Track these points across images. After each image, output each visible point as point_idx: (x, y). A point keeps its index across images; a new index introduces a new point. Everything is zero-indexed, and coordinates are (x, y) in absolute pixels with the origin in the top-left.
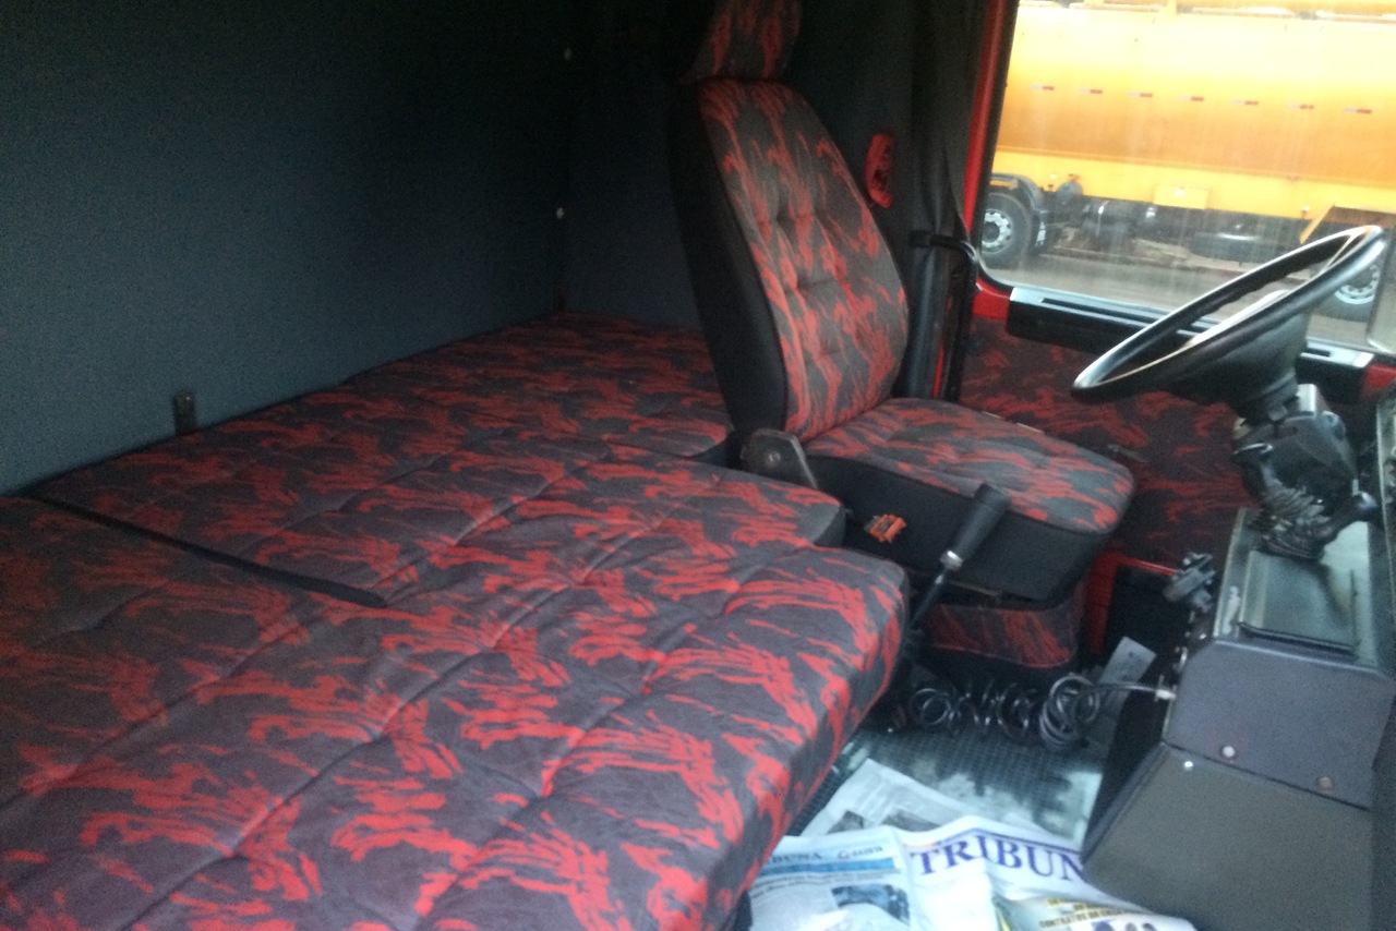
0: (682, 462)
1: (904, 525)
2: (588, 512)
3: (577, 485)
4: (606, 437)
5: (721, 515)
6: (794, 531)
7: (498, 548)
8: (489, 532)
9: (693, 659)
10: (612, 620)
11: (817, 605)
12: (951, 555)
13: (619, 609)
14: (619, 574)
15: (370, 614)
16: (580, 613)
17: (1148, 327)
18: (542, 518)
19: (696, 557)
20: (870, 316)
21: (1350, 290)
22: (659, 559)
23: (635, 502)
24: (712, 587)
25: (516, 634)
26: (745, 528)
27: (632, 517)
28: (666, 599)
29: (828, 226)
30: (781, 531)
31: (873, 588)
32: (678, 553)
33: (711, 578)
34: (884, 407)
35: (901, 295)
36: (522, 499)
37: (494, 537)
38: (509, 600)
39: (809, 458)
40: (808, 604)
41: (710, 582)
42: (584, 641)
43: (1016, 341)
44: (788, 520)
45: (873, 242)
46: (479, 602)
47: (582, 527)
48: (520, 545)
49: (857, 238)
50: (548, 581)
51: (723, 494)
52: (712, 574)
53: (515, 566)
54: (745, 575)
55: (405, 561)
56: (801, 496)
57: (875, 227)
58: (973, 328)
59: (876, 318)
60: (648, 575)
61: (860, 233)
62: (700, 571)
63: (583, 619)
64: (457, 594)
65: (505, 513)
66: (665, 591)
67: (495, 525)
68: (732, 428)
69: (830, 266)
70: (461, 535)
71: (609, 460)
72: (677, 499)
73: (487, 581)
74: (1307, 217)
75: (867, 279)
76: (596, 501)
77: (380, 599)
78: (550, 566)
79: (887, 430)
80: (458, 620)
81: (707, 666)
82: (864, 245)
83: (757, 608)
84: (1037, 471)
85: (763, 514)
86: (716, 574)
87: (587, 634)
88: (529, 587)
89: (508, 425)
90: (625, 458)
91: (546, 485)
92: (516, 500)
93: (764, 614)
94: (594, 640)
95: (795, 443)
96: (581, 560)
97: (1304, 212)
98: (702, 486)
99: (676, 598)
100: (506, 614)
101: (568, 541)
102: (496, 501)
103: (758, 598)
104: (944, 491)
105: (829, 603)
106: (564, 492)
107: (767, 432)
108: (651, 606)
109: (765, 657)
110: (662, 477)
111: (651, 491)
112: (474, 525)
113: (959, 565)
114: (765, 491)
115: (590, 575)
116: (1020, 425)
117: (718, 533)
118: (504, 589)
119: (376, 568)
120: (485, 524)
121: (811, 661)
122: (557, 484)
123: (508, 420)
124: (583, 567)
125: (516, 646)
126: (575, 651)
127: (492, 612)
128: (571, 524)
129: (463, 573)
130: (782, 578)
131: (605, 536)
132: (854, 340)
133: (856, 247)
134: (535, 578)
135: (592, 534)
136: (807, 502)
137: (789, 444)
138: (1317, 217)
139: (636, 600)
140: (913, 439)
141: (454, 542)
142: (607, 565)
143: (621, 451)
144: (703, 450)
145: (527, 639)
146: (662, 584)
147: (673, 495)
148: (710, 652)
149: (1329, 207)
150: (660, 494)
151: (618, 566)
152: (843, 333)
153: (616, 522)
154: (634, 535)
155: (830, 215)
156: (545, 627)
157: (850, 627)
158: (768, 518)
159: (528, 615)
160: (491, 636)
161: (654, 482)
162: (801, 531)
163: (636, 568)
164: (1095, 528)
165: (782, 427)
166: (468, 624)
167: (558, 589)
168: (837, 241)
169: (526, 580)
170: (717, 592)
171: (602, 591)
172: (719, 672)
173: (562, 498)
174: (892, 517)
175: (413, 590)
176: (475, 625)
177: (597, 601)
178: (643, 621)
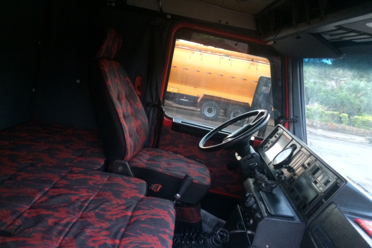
0: (95, 172)
1: (162, 187)
2: (73, 192)
3: (65, 182)
4: (67, 164)
5: (115, 189)
6: (138, 192)
7: (47, 208)
8: (42, 202)
9: (130, 241)
10: (97, 230)
11: (157, 217)
12: (178, 195)
13: (98, 226)
14: (92, 213)
15: (9, 240)
16: (86, 229)
17: (212, 131)
18: (59, 195)
19: (114, 204)
20: (140, 126)
21: (208, 113)
22: (103, 206)
23: (87, 187)
24: (123, 215)
25: (66, 240)
26: (125, 193)
27: (88, 192)
28: (111, 220)
29: (129, 101)
30: (136, 193)
31: (169, 209)
32: (108, 204)
33: (122, 211)
34: (143, 151)
35: (147, 120)
36: (48, 189)
37: (44, 204)
38: (59, 228)
39: (131, 168)
40: (155, 217)
41: (123, 212)
42: (91, 239)
43: (173, 132)
44: (135, 189)
45: (140, 106)
46: (49, 230)
47: (74, 198)
48: (54, 206)
49: (136, 104)
50: (69, 218)
51: (112, 182)
52: (122, 210)
53: (56, 214)
54: (132, 209)
55: (14, 217)
56: (135, 181)
57: (140, 101)
58: (163, 128)
59: (141, 126)
60: (102, 212)
61: (137, 103)
62: (117, 209)
63: (88, 232)
64: (39, 228)
65: (44, 194)
66: (110, 217)
67: (43, 199)
68: (106, 159)
69: (130, 112)
70: (31, 204)
71: (71, 172)
72: (100, 185)
73: (48, 221)
74: (199, 96)
75: (139, 115)
76: (74, 187)
77: (10, 234)
78: (68, 212)
79: (147, 158)
80: (43, 238)
81: (135, 243)
82: (138, 106)
83: (141, 220)
84: (189, 168)
85: (128, 188)
86: (123, 209)
87: (91, 236)
88: (64, 222)
89: (31, 162)
90: (77, 171)
91: (54, 183)
92: (47, 189)
93: (144, 222)
94: (94, 239)
95: (127, 163)
96: (77, 209)
97: (198, 95)
98: (105, 179)
99: (114, 219)
100: (60, 233)
101: (71, 203)
102: (40, 190)
103: (140, 217)
104: (171, 176)
105: (160, 216)
106: (61, 185)
107: (119, 161)
108: (107, 223)
109: (151, 237)
110: (92, 177)
111: (90, 182)
112: (35, 200)
113: (179, 197)
114: (123, 179)
115: (82, 214)
116: (178, 155)
117: (117, 195)
118: (56, 224)
119: (4, 220)
120: (39, 199)
121: (163, 236)
122: (58, 182)
123: (31, 160)
124: (79, 212)
125: (68, 245)
126: (89, 244)
127: (54, 233)
128: (70, 197)
129: (39, 219)
130: (144, 209)
131: (82, 200)
132: (136, 132)
133: (136, 106)
134: (65, 218)
135: (78, 200)
136: (138, 182)
137: (126, 165)
138: (201, 96)
139: (102, 222)
140: (153, 160)
141: (28, 207)
142: (87, 211)
143: (75, 169)
144: (99, 167)
145: (71, 242)
146: (107, 215)
147: (98, 183)
148: (134, 238)
149: (204, 94)
150: (94, 183)
151: (91, 210)
152: (134, 131)
153: (84, 194)
154: (91, 198)
155: (129, 97)
156: (76, 236)
157: (168, 223)
158: (129, 189)
159: (68, 232)
160: (57, 242)
161: (90, 179)
162: (140, 192)
163: (97, 210)
164: (208, 184)
165: (123, 159)
166: (48, 239)
167: (74, 221)
168: (131, 105)
169: (62, 219)
170: (125, 216)
171: (90, 220)
172: (140, 244)
173: (62, 187)
174: (158, 185)
175: (22, 228)
176: (51, 239)
177: (89, 224)
178: (108, 229)
